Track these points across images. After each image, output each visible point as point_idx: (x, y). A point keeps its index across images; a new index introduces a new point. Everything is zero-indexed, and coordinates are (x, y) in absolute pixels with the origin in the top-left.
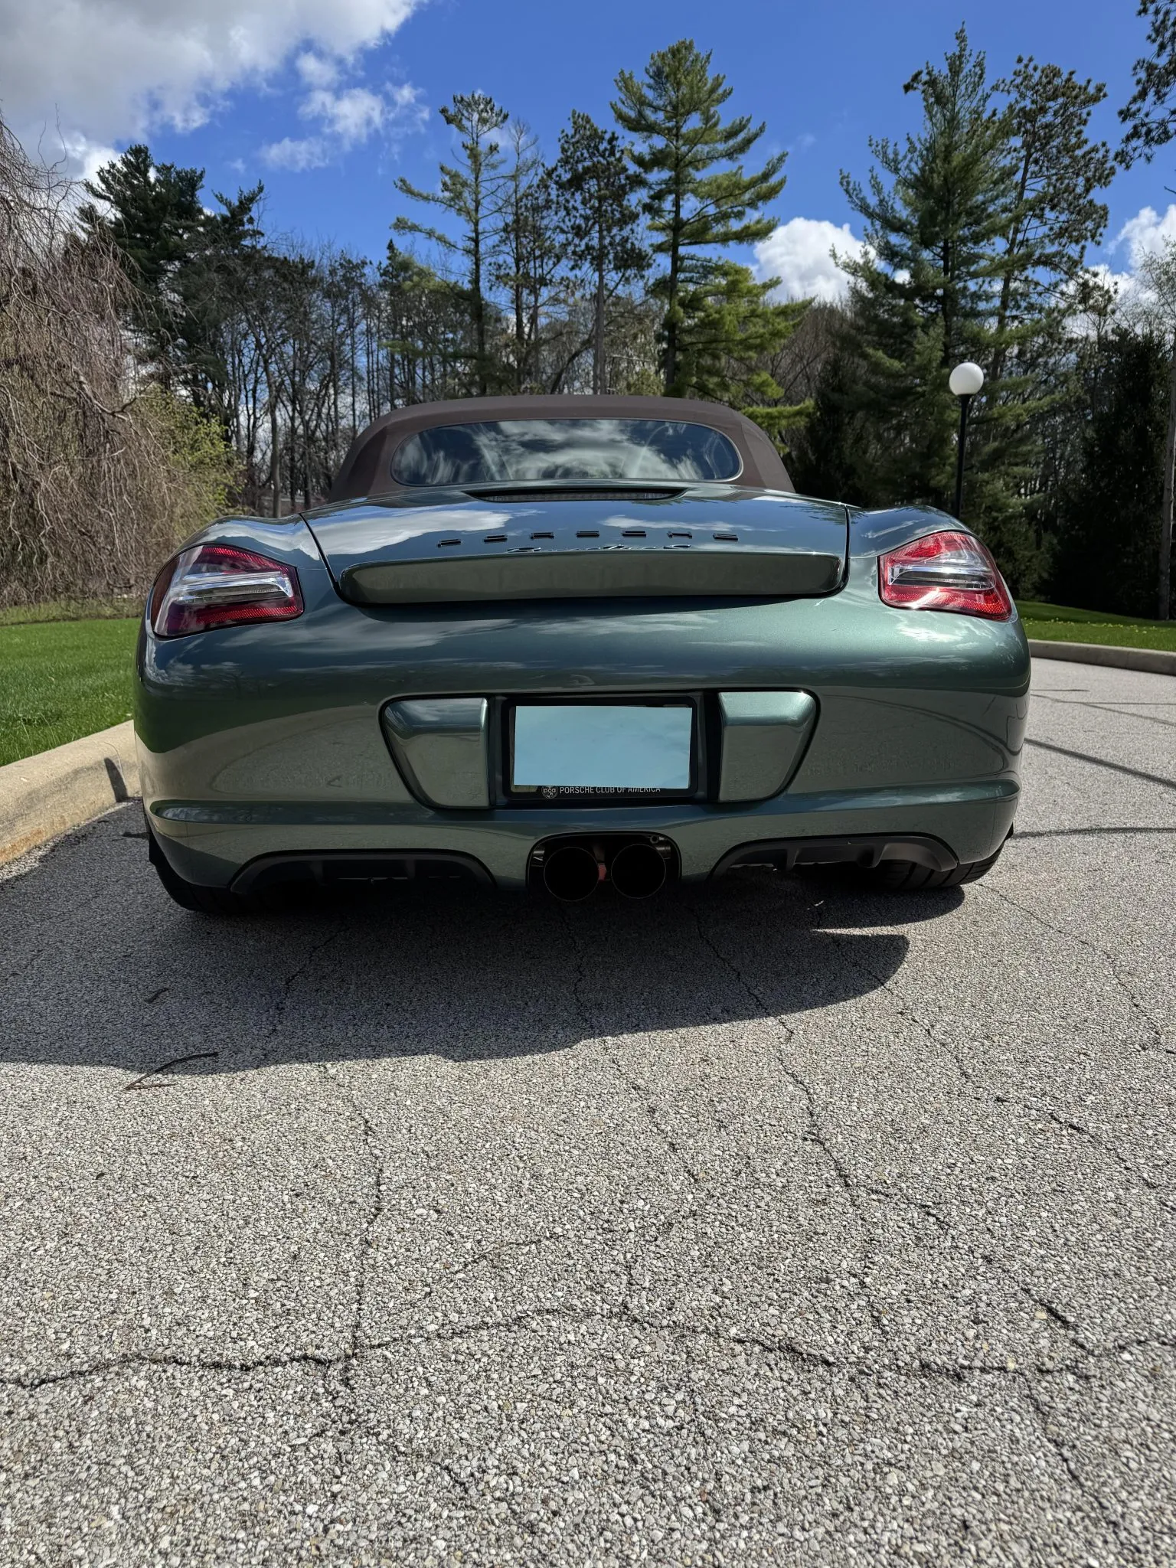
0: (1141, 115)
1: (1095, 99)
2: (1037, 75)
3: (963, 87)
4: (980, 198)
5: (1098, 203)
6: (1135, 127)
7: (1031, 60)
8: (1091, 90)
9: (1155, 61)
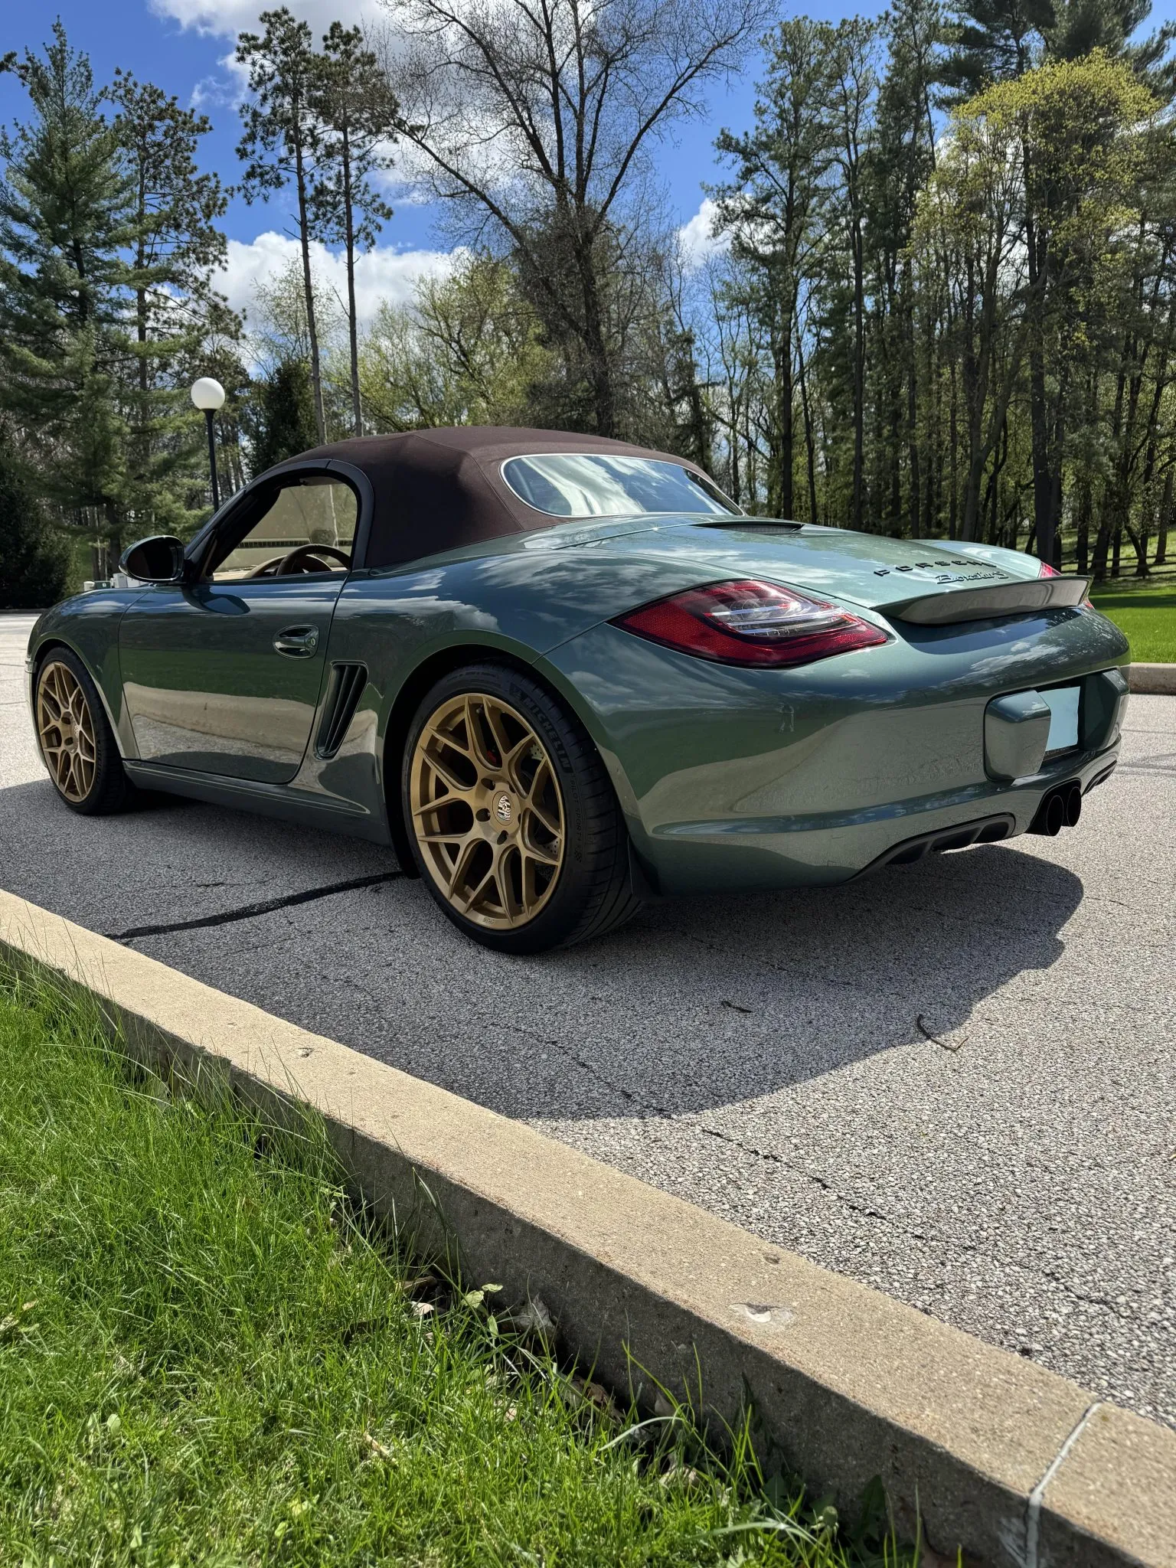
0: (256, 156)
1: (201, 129)
2: (139, 91)
3: (70, 84)
4: (105, 203)
5: (218, 230)
6: (253, 167)
7: (129, 74)
8: (196, 120)
9: (259, 109)
